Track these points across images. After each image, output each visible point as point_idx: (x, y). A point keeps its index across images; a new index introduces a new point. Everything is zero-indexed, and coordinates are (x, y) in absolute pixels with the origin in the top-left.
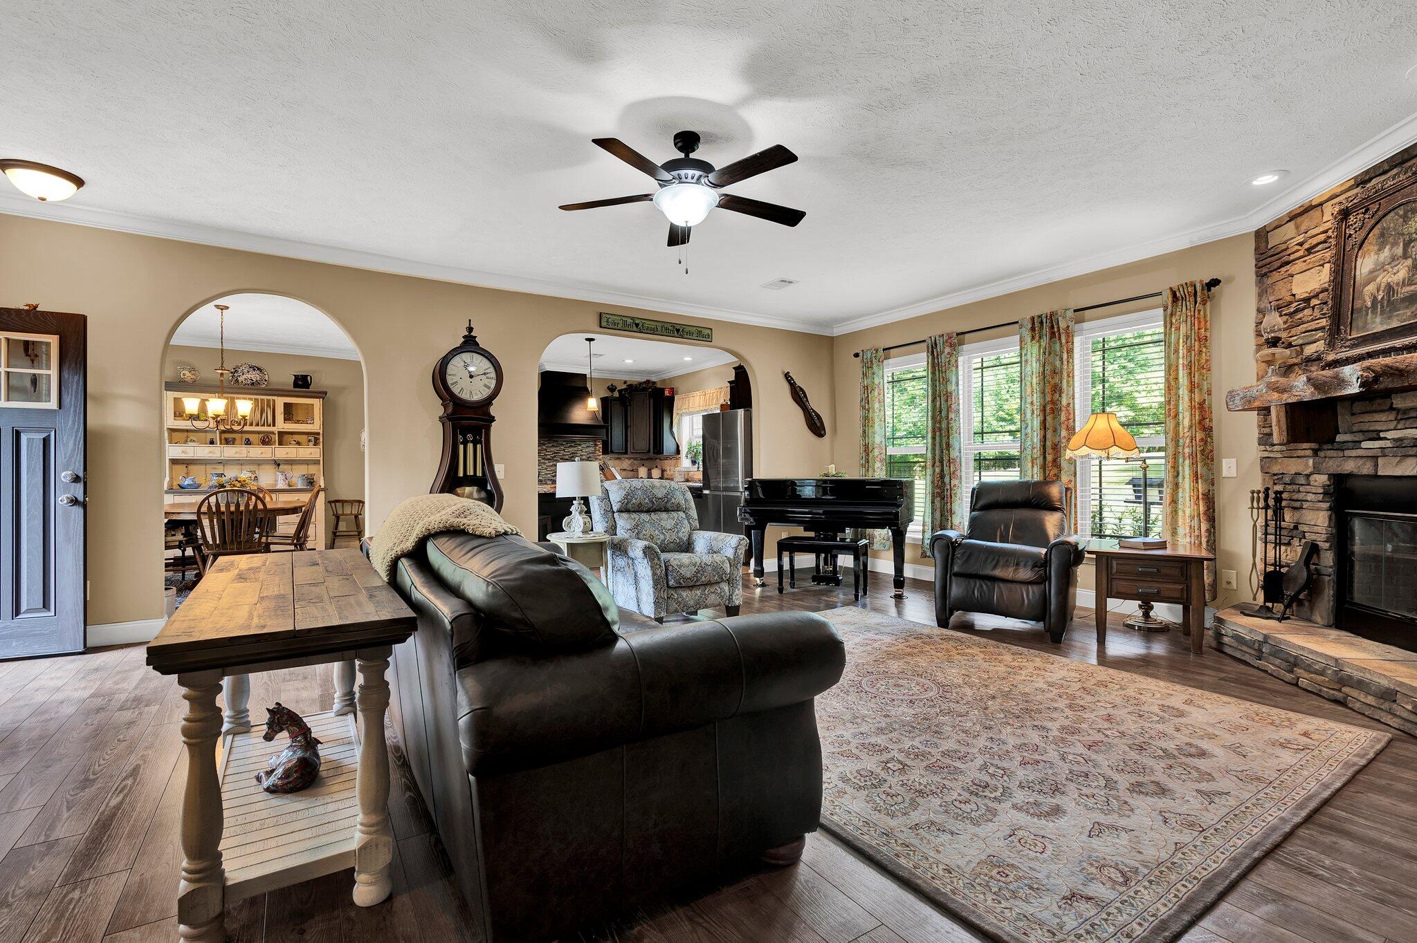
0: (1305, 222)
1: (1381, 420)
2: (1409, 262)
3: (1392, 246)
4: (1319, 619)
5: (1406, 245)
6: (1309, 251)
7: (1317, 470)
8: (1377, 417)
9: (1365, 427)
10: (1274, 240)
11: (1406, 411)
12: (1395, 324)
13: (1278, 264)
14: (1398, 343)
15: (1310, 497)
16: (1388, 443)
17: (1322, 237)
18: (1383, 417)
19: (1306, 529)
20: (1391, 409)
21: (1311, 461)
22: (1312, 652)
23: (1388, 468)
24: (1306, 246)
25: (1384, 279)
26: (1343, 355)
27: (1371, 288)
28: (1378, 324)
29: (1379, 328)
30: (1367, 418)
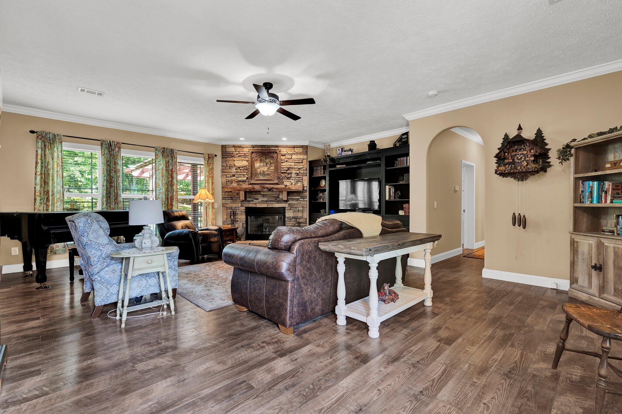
0: (238, 150)
1: (258, 196)
2: (267, 167)
3: (263, 163)
4: (242, 239)
5: (266, 164)
6: (239, 156)
7: (242, 206)
8: (257, 195)
9: (255, 197)
10: (228, 150)
11: (264, 195)
12: (265, 178)
13: (230, 156)
14: (268, 182)
15: (239, 212)
16: (260, 201)
17: (244, 155)
18: (259, 196)
19: (238, 219)
20: (260, 194)
21: (240, 204)
22: (263, 243)
23: (258, 206)
24: (239, 155)
25: (262, 169)
26: (254, 182)
27: (259, 170)
28: (261, 178)
29: (262, 178)
30: (255, 195)
